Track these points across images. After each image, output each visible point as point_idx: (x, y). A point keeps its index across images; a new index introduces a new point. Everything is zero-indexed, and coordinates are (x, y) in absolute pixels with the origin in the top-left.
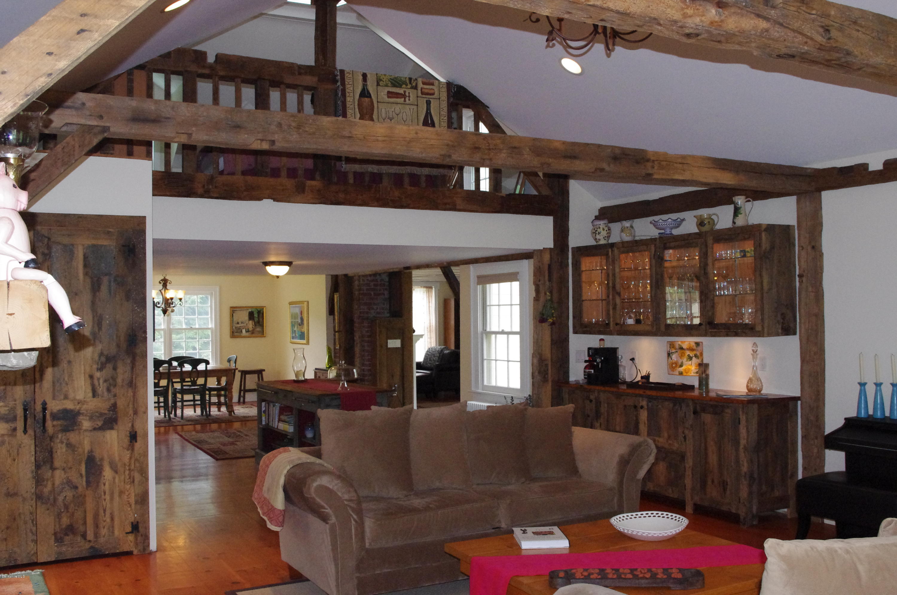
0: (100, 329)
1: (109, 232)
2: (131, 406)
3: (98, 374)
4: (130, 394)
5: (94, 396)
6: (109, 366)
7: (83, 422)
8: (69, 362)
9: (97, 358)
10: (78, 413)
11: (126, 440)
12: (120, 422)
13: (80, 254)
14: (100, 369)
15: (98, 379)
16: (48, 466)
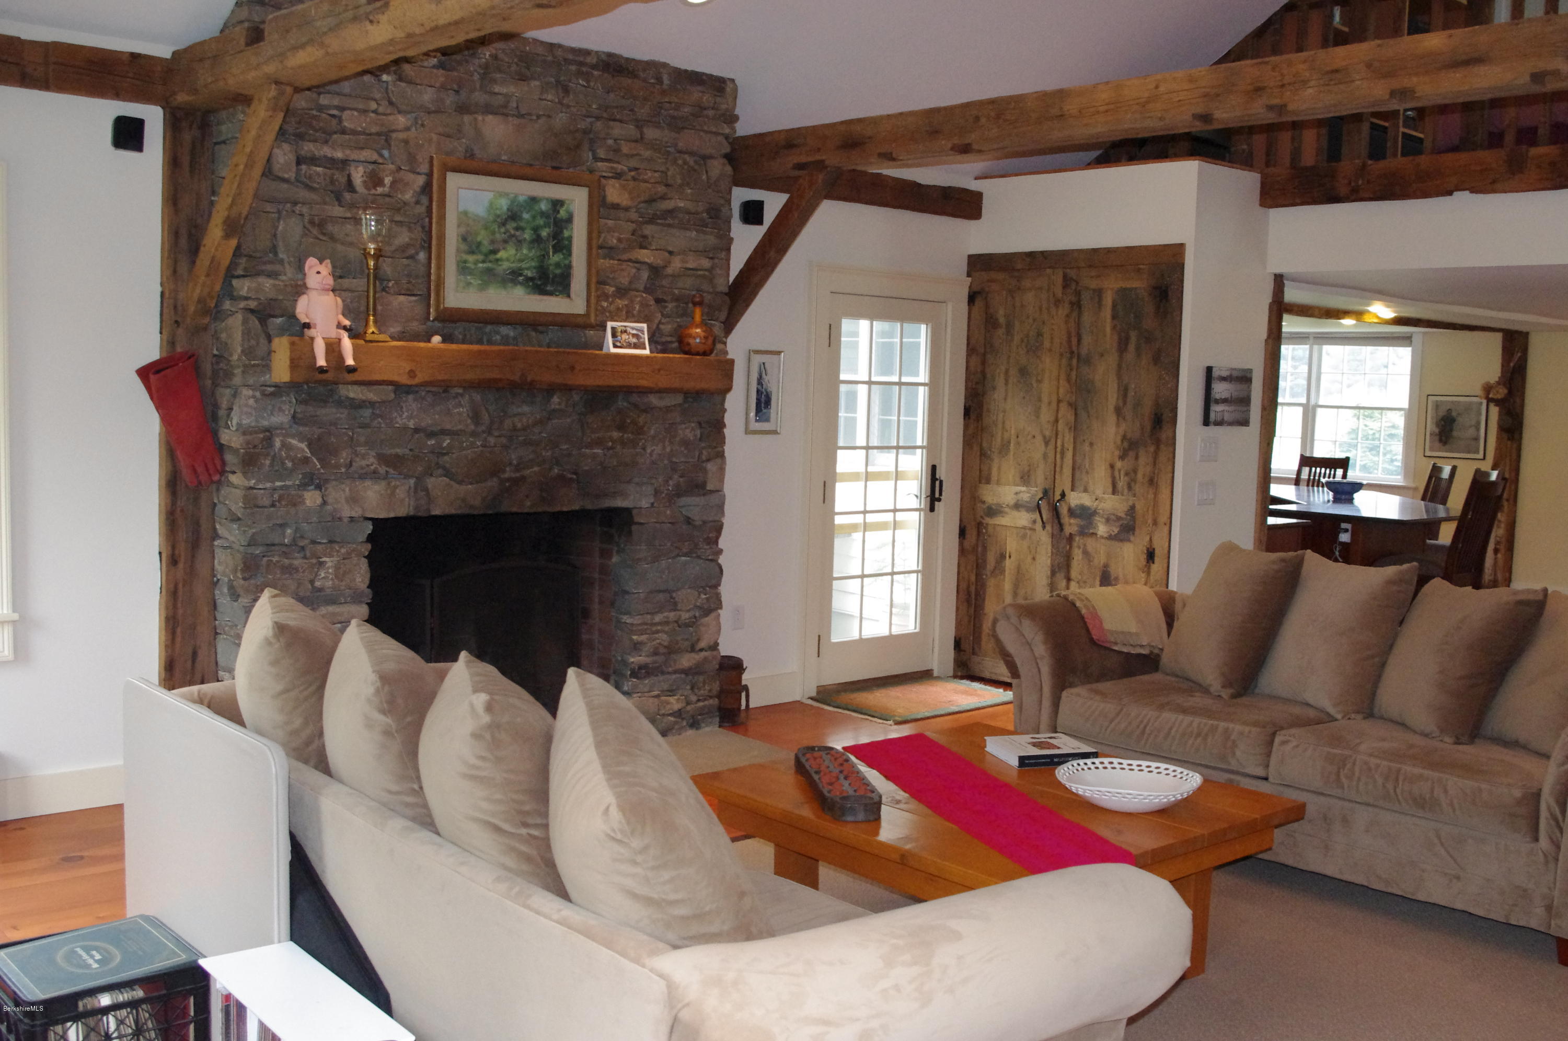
0: (1125, 403)
1: (1139, 270)
2: (1150, 512)
3: (1119, 464)
4: (1151, 496)
5: (1114, 493)
6: (1132, 454)
7: (1099, 524)
8: (1091, 444)
9: (1119, 442)
10: (1095, 513)
11: (1143, 558)
12: (1137, 532)
13: (1108, 300)
14: (1122, 458)
15: (1120, 471)
16: (1063, 575)
